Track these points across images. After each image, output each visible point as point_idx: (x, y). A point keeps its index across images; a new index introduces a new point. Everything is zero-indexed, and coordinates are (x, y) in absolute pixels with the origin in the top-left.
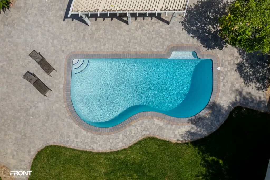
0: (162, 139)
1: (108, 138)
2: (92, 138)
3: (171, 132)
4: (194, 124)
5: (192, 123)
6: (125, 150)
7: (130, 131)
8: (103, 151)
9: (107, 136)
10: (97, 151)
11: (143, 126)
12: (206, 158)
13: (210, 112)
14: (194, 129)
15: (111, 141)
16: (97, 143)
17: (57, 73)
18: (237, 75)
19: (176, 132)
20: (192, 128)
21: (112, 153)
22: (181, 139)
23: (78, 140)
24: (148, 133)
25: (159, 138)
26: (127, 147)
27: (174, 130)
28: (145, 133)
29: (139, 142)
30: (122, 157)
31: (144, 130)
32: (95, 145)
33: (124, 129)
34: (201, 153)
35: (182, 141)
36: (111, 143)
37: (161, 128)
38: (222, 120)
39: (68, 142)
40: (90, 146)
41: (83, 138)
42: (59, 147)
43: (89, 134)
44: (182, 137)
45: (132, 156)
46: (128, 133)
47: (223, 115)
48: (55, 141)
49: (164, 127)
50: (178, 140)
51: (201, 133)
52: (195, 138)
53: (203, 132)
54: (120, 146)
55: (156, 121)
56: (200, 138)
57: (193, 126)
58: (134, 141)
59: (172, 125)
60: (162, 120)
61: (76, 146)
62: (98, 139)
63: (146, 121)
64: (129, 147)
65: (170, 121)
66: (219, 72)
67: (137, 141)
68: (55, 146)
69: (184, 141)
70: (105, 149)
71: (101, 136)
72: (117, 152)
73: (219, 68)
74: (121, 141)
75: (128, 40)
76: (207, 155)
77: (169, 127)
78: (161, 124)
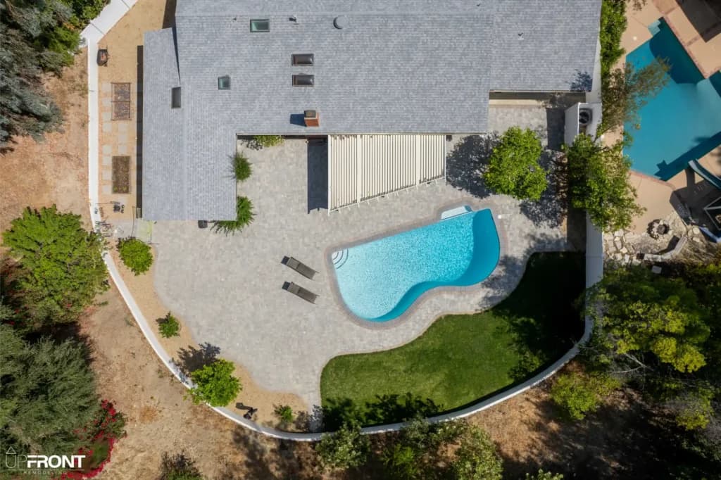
0: (458, 314)
1: (397, 331)
3: (465, 303)
4: (490, 287)
5: (487, 287)
6: (420, 338)
7: (420, 316)
8: (395, 347)
9: (395, 329)
10: (389, 349)
11: (433, 305)
12: (514, 322)
13: (504, 268)
14: (491, 292)
15: (402, 332)
16: (386, 340)
17: (319, 275)
18: (523, 218)
19: (472, 302)
20: (488, 292)
21: (406, 346)
22: (479, 308)
23: (365, 342)
24: (440, 311)
25: (454, 313)
26: (421, 334)
27: (468, 300)
28: (436, 313)
29: (434, 325)
30: (418, 347)
31: (435, 310)
32: (385, 342)
34: (506, 318)
35: (481, 310)
36: (402, 335)
37: (453, 303)
38: (520, 274)
39: (353, 347)
40: (380, 345)
41: (369, 339)
42: (345, 356)
43: (375, 332)
44: (480, 306)
45: (430, 342)
46: (418, 318)
47: (519, 268)
48: (339, 350)
49: (456, 299)
50: (476, 310)
51: (500, 295)
52: (496, 302)
53: (502, 293)
54: (413, 335)
55: (446, 296)
56: (500, 300)
57: (489, 289)
58: (427, 325)
59: (464, 296)
60: (451, 294)
61: (364, 350)
62: (387, 335)
63: (434, 300)
64: (423, 334)
65: (461, 292)
66: (501, 221)
67: (430, 325)
68: (340, 357)
69: (484, 310)
70: (397, 343)
71: (388, 331)
72: (412, 343)
73: (500, 217)
74: (413, 329)
75: (388, 215)
76: (514, 317)
77: (462, 298)
78: (452, 297)
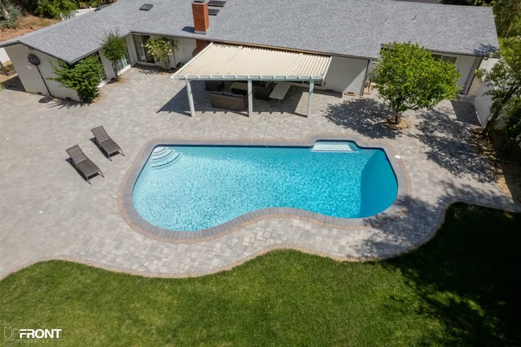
0: (312, 253)
1: (187, 250)
2: (153, 248)
3: (330, 241)
4: (378, 228)
5: (373, 226)
6: (224, 273)
7: (241, 238)
8: (171, 276)
9: (186, 246)
10: (155, 276)
11: (269, 229)
12: (429, 296)
13: (404, 209)
14: (381, 236)
15: (194, 255)
16: (160, 259)
17: (123, 158)
19: (343, 242)
20: (376, 234)
21: (190, 280)
22: (356, 255)
23: (120, 252)
24: (279, 242)
25: (304, 251)
26: (229, 268)
27: (337, 237)
28: (272, 242)
29: (259, 259)
30: (214, 289)
31: (271, 237)
32: (156, 262)
33: (226, 234)
34: (412, 283)
35: (359, 258)
36: (193, 260)
37: (307, 234)
38: (436, 224)
39: (94, 255)
40: (142, 265)
41: (132, 249)
42: (67, 264)
43: (149, 242)
44: (358, 251)
45: (241, 288)
46: (236, 241)
47: (432, 215)
48: (66, 252)
49: (314, 231)
50: (349, 256)
51: (397, 244)
52: (390, 253)
53: (402, 243)
54: (214, 265)
55: (296, 222)
56: (398, 252)
57: (376, 231)
58: (247, 256)
59: (331, 229)
60: (307, 221)
61: (110, 264)
62: (166, 251)
63: (274, 222)
64: (234, 269)
65: (325, 222)
66: (400, 161)
67: (253, 257)
68: (60, 262)
69: (364, 259)
70: (175, 270)
71: (173, 246)
72: (205, 280)
73: (398, 157)
74: (218, 256)
76: (430, 287)
77: (325, 232)
78: (308, 227)
